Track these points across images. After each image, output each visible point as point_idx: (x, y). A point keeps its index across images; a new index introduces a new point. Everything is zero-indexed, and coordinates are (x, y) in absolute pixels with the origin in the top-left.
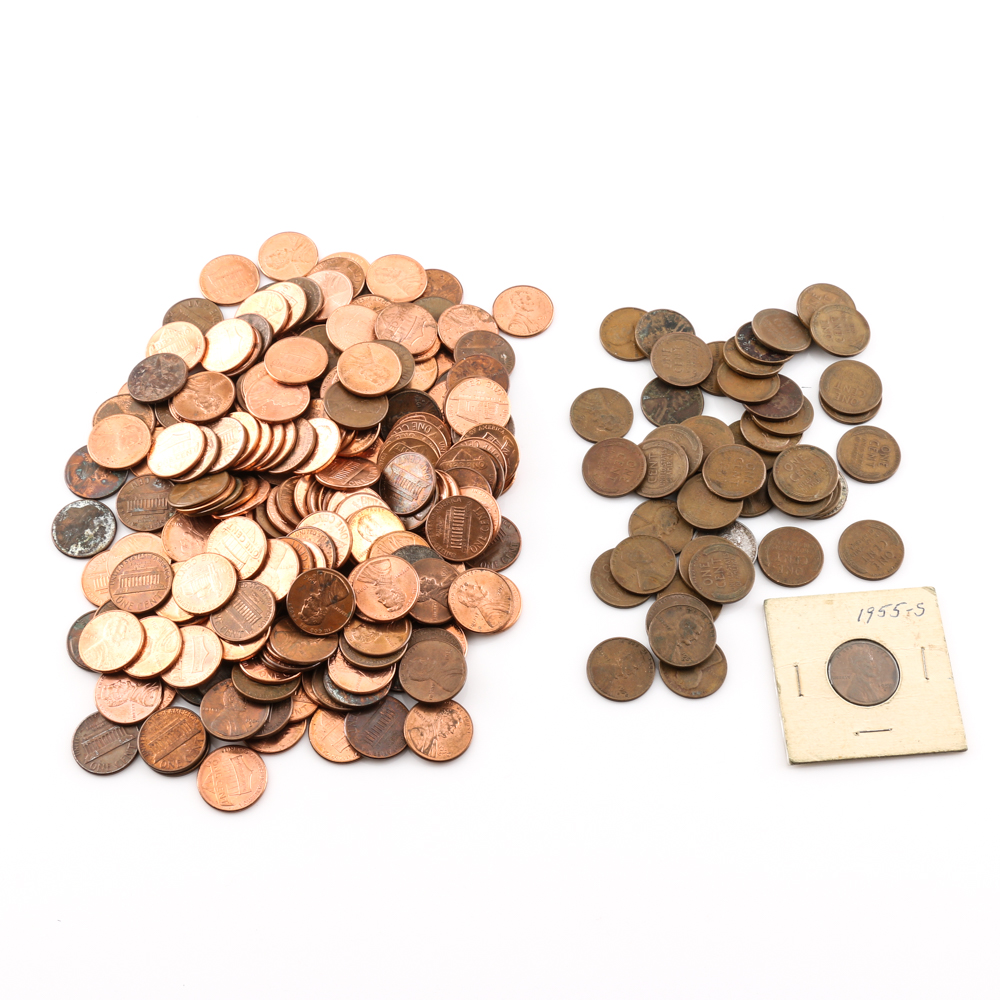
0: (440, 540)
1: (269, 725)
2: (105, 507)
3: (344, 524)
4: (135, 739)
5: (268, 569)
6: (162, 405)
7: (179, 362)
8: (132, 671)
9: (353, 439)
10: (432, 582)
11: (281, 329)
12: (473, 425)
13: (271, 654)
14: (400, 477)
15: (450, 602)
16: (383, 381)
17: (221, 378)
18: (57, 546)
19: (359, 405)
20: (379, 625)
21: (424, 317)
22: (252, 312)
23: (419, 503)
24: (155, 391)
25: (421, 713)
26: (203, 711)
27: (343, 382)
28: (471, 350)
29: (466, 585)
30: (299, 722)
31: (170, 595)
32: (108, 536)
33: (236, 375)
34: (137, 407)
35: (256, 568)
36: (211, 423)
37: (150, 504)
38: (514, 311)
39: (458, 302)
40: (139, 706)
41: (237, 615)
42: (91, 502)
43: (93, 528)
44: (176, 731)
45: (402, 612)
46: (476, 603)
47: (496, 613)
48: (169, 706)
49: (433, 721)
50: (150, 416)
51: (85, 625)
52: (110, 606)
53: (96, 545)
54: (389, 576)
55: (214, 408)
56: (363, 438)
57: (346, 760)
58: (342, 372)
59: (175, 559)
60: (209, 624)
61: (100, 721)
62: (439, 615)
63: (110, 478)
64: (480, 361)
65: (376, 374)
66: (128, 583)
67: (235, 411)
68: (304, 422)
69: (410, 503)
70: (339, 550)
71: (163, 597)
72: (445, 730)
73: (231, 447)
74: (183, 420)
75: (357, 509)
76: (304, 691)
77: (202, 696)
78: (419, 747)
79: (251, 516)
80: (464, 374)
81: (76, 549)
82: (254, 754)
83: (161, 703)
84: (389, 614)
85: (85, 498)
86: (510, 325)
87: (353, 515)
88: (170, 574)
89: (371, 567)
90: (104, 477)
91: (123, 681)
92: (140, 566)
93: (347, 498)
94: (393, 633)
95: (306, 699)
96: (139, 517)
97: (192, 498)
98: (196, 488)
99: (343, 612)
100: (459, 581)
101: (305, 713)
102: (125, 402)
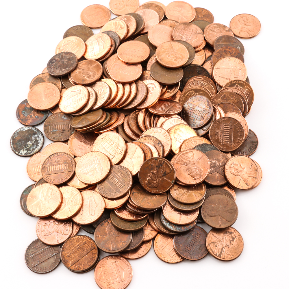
0: (217, 141)
1: (132, 244)
2: (38, 130)
3: (167, 133)
4: (59, 253)
5: (127, 159)
6: (65, 77)
7: (73, 56)
8: (56, 216)
9: (166, 90)
10: (215, 163)
11: (124, 38)
12: (228, 81)
13: (131, 205)
14: (193, 109)
15: (226, 173)
16: (180, 60)
17: (95, 62)
18: (13, 151)
19: (169, 73)
20: (189, 187)
21: (196, 29)
22: (109, 30)
23: (205, 122)
24: (61, 70)
25: (215, 234)
26: (96, 237)
27: (159, 61)
28: (222, 44)
29: (233, 163)
30: (148, 241)
31: (74, 174)
32: (40, 145)
33: (102, 60)
34: (51, 79)
35: (120, 159)
36: (91, 85)
37: (61, 127)
38: (241, 26)
39: (212, 22)
40: (60, 235)
41: (112, 184)
42: (30, 128)
43: (32, 141)
44: (81, 248)
45: (201, 180)
46: (239, 174)
47: (250, 179)
48: (76, 235)
49: (221, 239)
50: (59, 83)
51: (29, 192)
52: (42, 181)
53: (34, 149)
54: (192, 161)
55: (92, 77)
56: (171, 90)
57: (175, 262)
58: (158, 56)
59: (76, 155)
60: (97, 189)
61: (39, 243)
62: (220, 180)
63: (40, 115)
64: (228, 49)
65: (176, 57)
66: (51, 169)
67: (103, 78)
68: (140, 82)
69: (200, 122)
70: (165, 148)
71: (71, 176)
72: (228, 243)
73: (103, 96)
74: (76, 84)
75: (172, 126)
76: (150, 224)
77: (95, 229)
78: (215, 253)
79: (115, 131)
80: (220, 56)
81: (23, 152)
82: (125, 260)
83: (72, 233)
84: (194, 181)
85: (27, 126)
86: (240, 33)
87: (171, 129)
88: (74, 163)
89: (183, 156)
90: (37, 114)
91: (51, 221)
92: (57, 159)
93: (166, 120)
94: (196, 191)
95: (151, 229)
96: (56, 134)
97: (84, 123)
98: (85, 118)
99: (169, 181)
100: (230, 162)
101: (151, 237)
102: (46, 77)
